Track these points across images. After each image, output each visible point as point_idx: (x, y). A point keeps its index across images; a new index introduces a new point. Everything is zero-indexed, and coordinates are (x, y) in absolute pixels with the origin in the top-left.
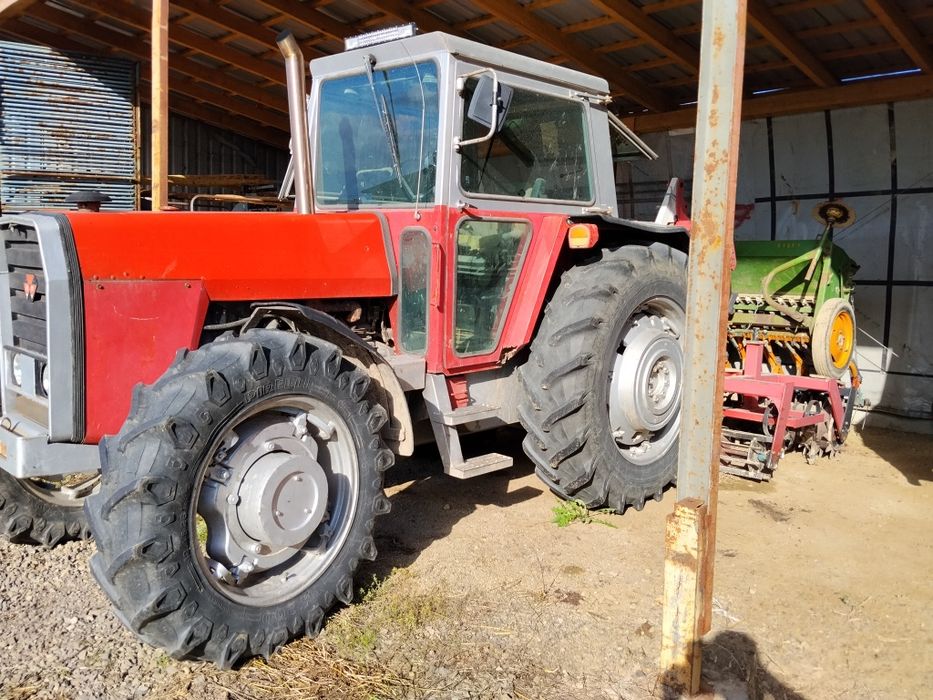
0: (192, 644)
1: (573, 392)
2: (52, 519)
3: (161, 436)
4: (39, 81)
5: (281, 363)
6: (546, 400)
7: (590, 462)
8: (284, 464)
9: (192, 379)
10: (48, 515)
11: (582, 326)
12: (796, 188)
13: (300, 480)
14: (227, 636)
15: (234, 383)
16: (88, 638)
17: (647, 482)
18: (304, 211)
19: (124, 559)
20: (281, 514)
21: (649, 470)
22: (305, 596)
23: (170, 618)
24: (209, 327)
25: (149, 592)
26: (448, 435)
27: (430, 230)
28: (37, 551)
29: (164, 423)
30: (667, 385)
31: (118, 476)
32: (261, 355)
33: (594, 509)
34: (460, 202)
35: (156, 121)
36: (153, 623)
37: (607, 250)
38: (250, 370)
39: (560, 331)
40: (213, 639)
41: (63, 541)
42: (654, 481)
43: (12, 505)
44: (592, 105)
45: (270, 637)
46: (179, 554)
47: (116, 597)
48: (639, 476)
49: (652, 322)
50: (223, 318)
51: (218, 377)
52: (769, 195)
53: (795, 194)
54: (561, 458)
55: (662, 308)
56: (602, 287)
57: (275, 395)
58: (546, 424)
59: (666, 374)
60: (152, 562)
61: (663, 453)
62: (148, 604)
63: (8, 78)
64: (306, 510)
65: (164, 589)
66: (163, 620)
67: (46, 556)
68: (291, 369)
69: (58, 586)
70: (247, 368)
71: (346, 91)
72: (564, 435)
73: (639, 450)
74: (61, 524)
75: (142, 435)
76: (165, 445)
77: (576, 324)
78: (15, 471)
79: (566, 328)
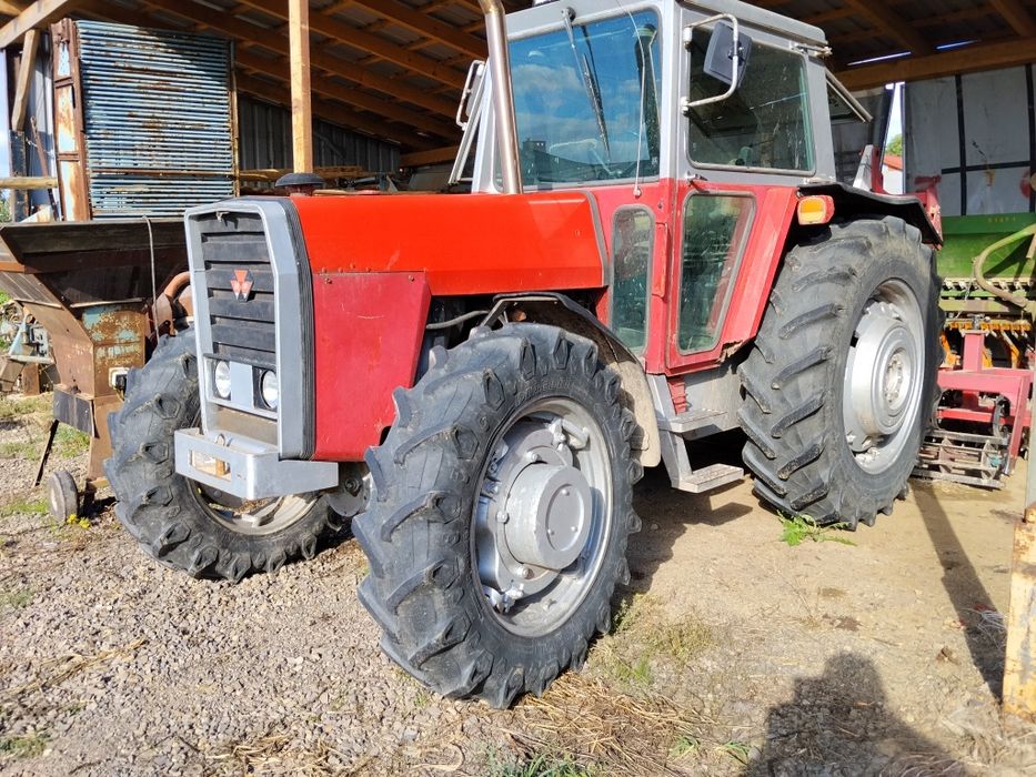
0: (476, 680)
1: (811, 391)
2: (237, 550)
3: (444, 444)
4: (127, 66)
5: (547, 361)
6: (776, 402)
7: (827, 471)
8: (555, 476)
9: (469, 380)
10: (234, 544)
11: (822, 314)
12: (991, 157)
13: (568, 494)
14: (506, 670)
15: (507, 384)
16: (324, 678)
17: (881, 493)
18: (512, 191)
19: (414, 585)
20: (553, 533)
21: (881, 479)
22: (570, 626)
23: (455, 651)
24: (431, 326)
25: (436, 622)
26: (675, 444)
27: (653, 208)
28: (222, 587)
29: (448, 430)
30: (900, 381)
31: (398, 492)
32: (530, 350)
33: (823, 526)
34: (689, 174)
35: (296, 100)
36: (436, 657)
37: (837, 226)
38: (521, 369)
39: (792, 322)
40: (493, 674)
41: (248, 574)
42: (887, 491)
43: (197, 535)
44: (812, 59)
45: (542, 671)
46: (463, 577)
47: (395, 629)
48: (872, 486)
49: (883, 309)
50: (442, 316)
51: (493, 378)
52: (958, 165)
53: (989, 163)
54: (795, 468)
55: (892, 293)
56: (840, 268)
57: (541, 397)
58: (777, 429)
59: (900, 368)
60: (441, 588)
61: (894, 460)
62: (436, 635)
63: (93, 62)
64: (573, 528)
65: (451, 618)
66: (448, 654)
67: (234, 592)
68: (555, 367)
69: (262, 624)
70: (518, 366)
71: (531, 53)
72: (799, 441)
73: (868, 457)
74: (246, 555)
75: (423, 445)
76: (448, 455)
77: (812, 312)
78: (246, 492)
79: (800, 318)
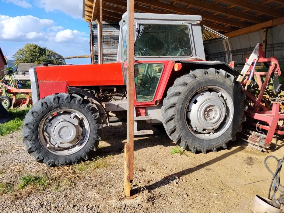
0: (39, 159)
6: (165, 116)
9: (39, 103)
11: (173, 94)
13: (67, 128)
14: (48, 160)
15: (49, 105)
18: (99, 63)
20: (62, 135)
22: (72, 155)
32: (57, 98)
40: (44, 159)
44: (193, 25)
45: (60, 162)
46: (35, 140)
51: (44, 103)
55: (217, 89)
56: (181, 83)
60: (28, 140)
64: (69, 135)
65: (31, 146)
68: (66, 102)
70: (52, 101)
76: (31, 117)
